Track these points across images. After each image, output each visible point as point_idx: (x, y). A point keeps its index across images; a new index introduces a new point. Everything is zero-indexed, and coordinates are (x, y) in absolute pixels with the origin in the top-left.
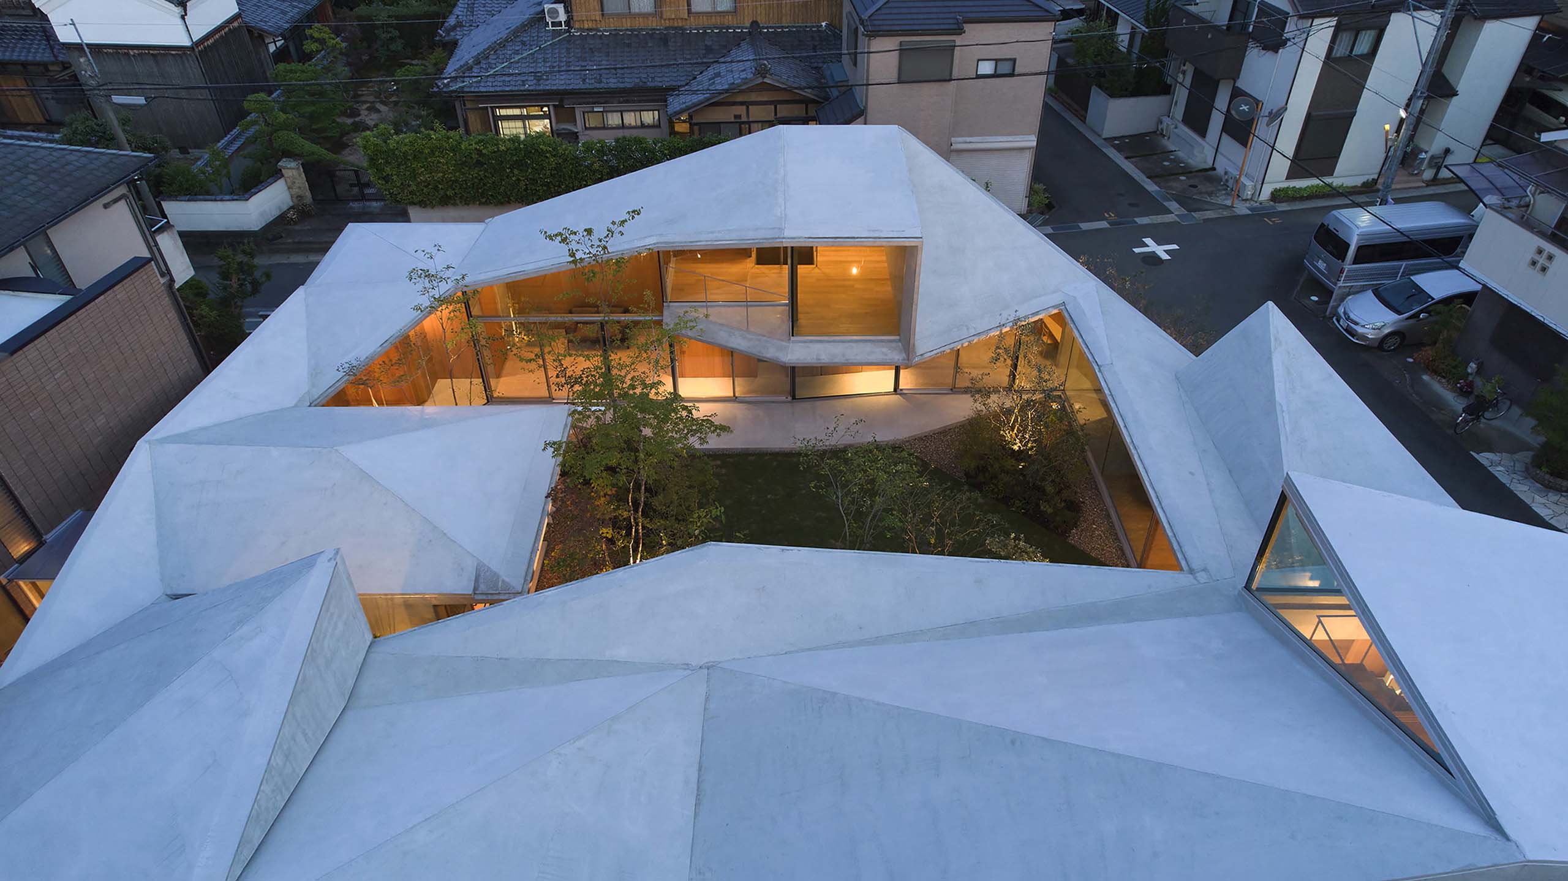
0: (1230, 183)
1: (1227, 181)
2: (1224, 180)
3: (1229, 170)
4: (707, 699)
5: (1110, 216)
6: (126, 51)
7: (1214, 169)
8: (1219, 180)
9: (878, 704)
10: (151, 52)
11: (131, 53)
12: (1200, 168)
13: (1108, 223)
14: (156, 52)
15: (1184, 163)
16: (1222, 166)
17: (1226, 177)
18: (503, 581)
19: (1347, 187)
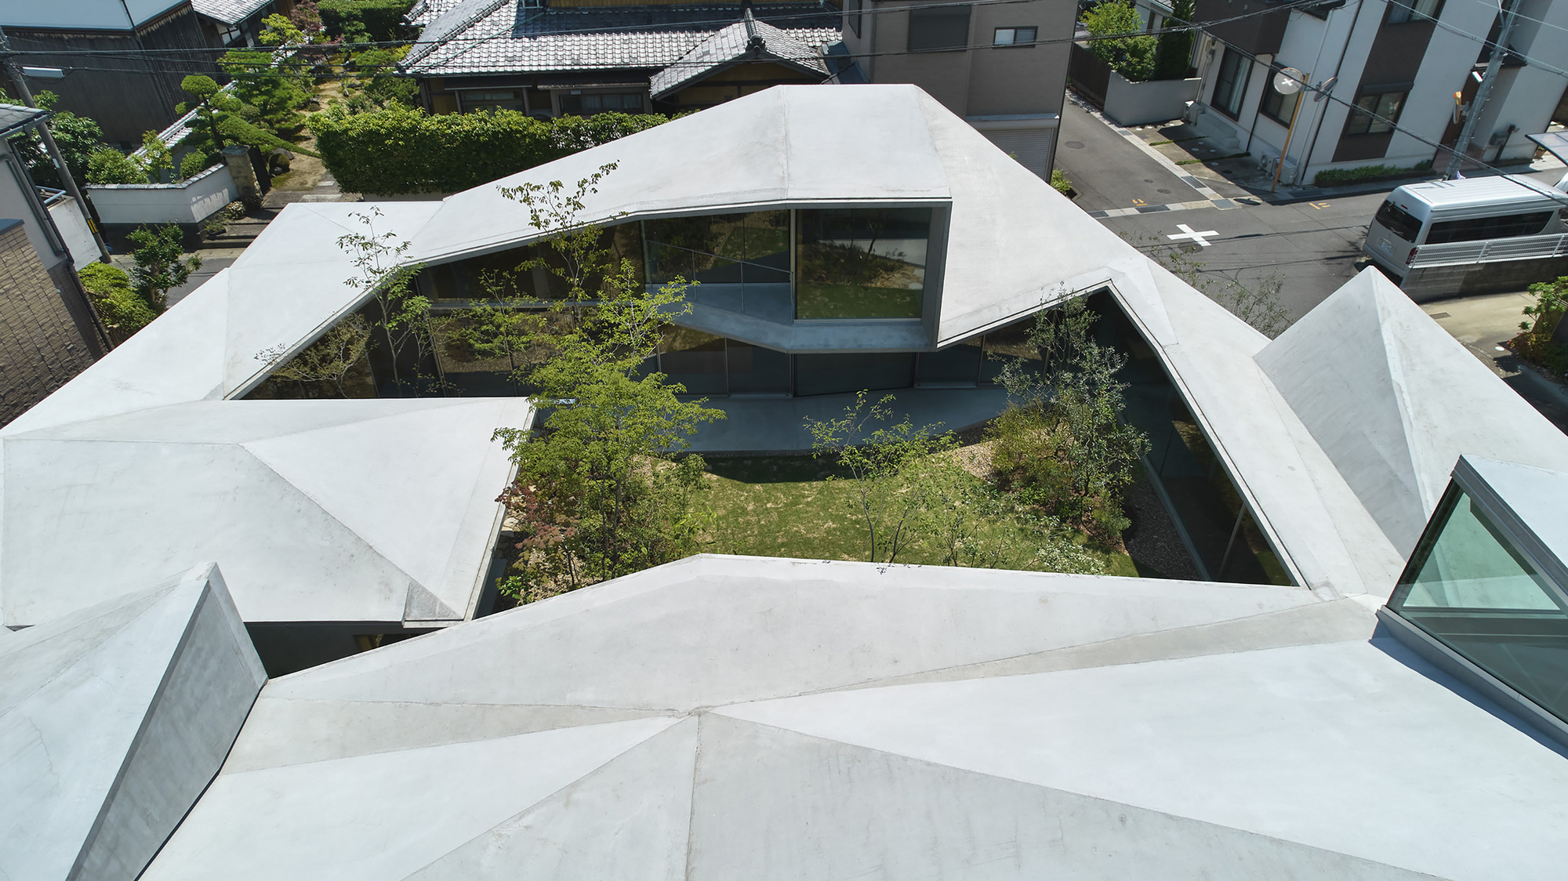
0: (1269, 168)
1: (1265, 165)
2: (1261, 165)
3: (1268, 153)
4: (698, 757)
5: (1139, 203)
6: (59, 35)
7: (1248, 154)
8: (1255, 165)
9: (929, 764)
10: (87, 36)
11: (65, 37)
12: (1232, 154)
13: (1137, 209)
14: (94, 36)
15: (1213, 149)
16: (1257, 149)
17: (1264, 162)
18: (442, 605)
19: (1399, 170)
